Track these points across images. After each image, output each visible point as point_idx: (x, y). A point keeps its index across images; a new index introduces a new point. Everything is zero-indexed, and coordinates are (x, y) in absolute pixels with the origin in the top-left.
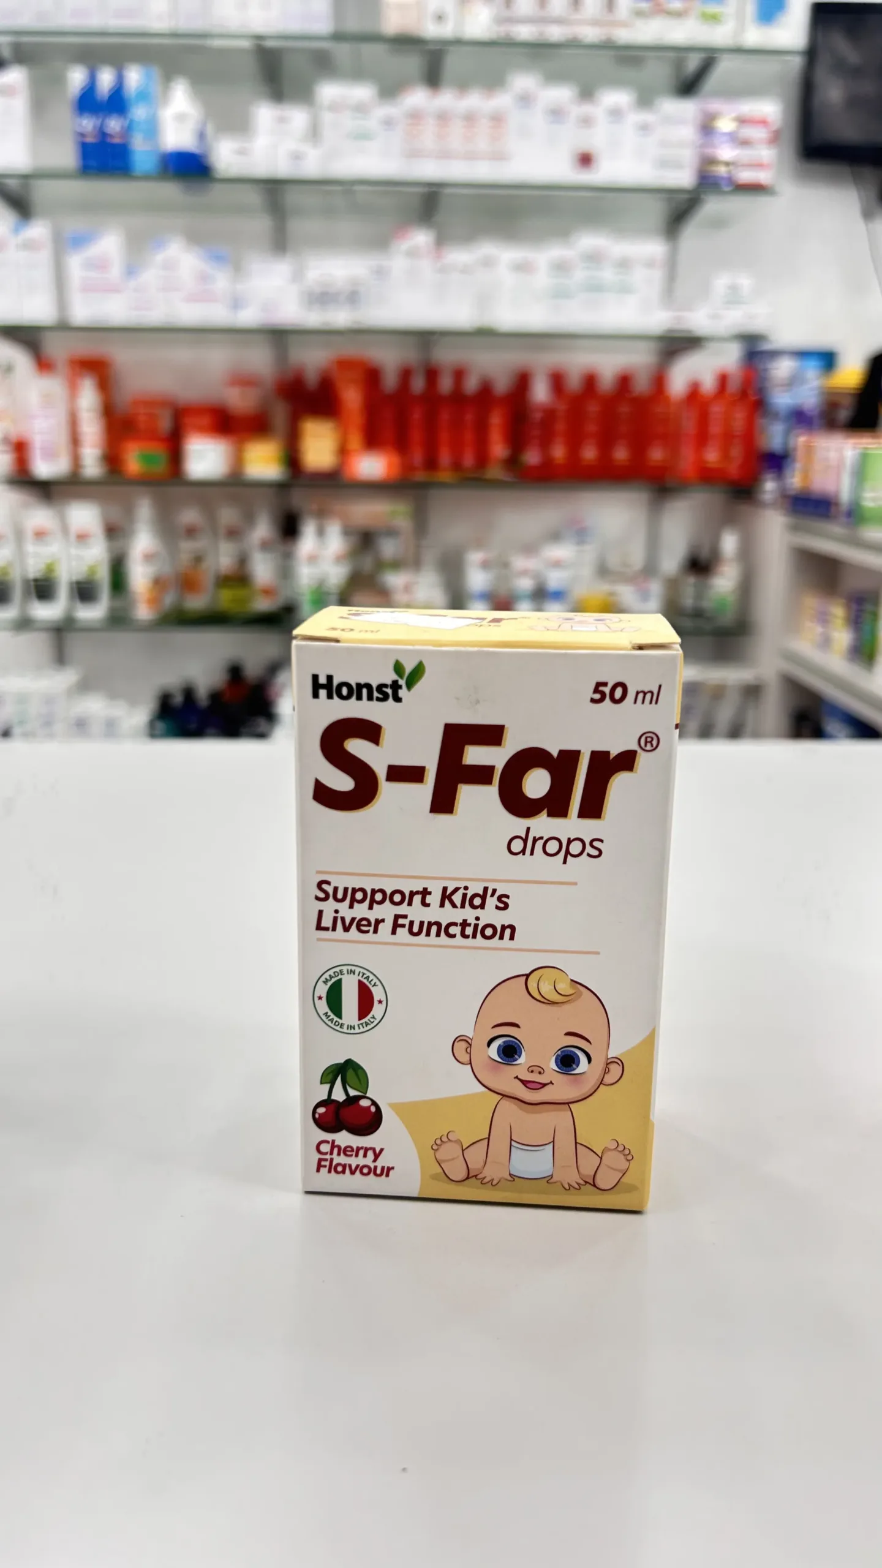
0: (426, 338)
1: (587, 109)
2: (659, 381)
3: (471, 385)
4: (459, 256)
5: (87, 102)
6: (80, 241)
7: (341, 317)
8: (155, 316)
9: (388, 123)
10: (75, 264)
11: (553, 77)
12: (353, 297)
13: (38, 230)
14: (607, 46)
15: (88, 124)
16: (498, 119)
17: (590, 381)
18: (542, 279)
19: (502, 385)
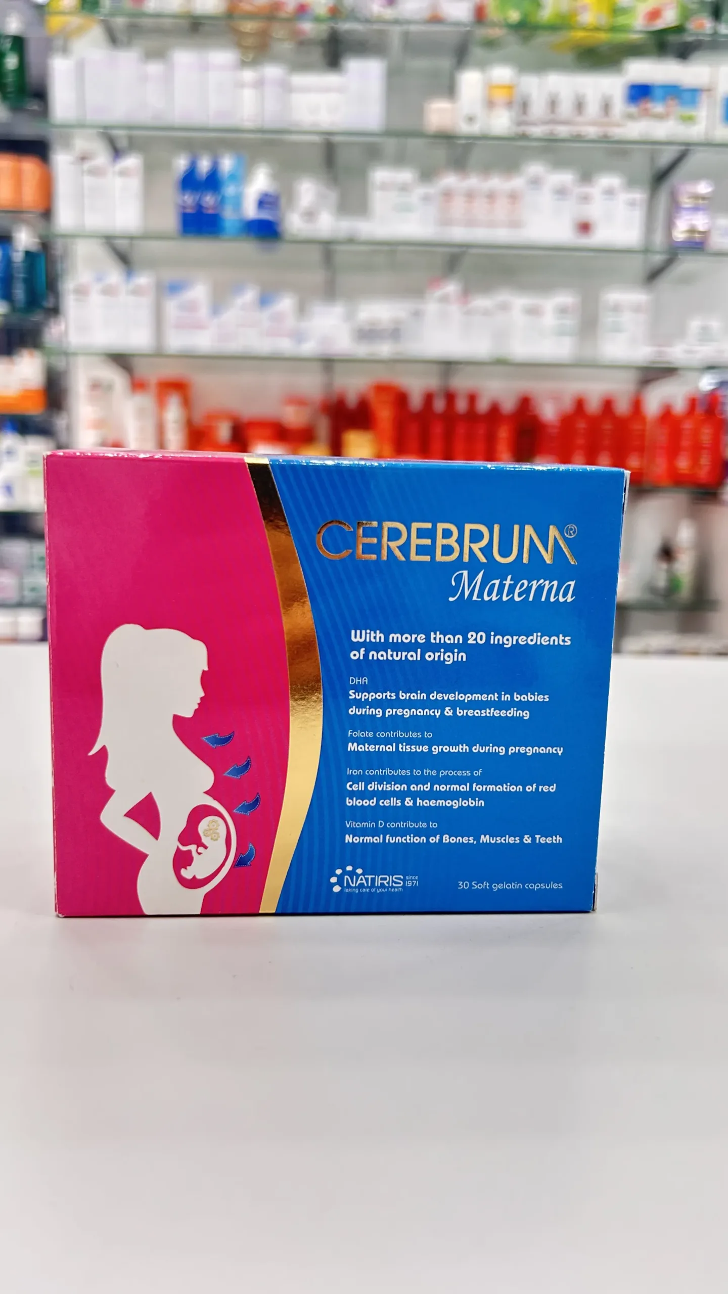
0: (448, 366)
1: (587, 190)
2: (637, 405)
3: (483, 406)
4: (481, 302)
5: (189, 181)
6: (175, 288)
7: (385, 349)
8: (234, 346)
9: (426, 198)
10: (172, 307)
11: (559, 164)
12: (395, 333)
13: (144, 280)
14: (605, 139)
15: (189, 199)
16: (514, 197)
17: (580, 404)
18: (549, 319)
19: (508, 405)
